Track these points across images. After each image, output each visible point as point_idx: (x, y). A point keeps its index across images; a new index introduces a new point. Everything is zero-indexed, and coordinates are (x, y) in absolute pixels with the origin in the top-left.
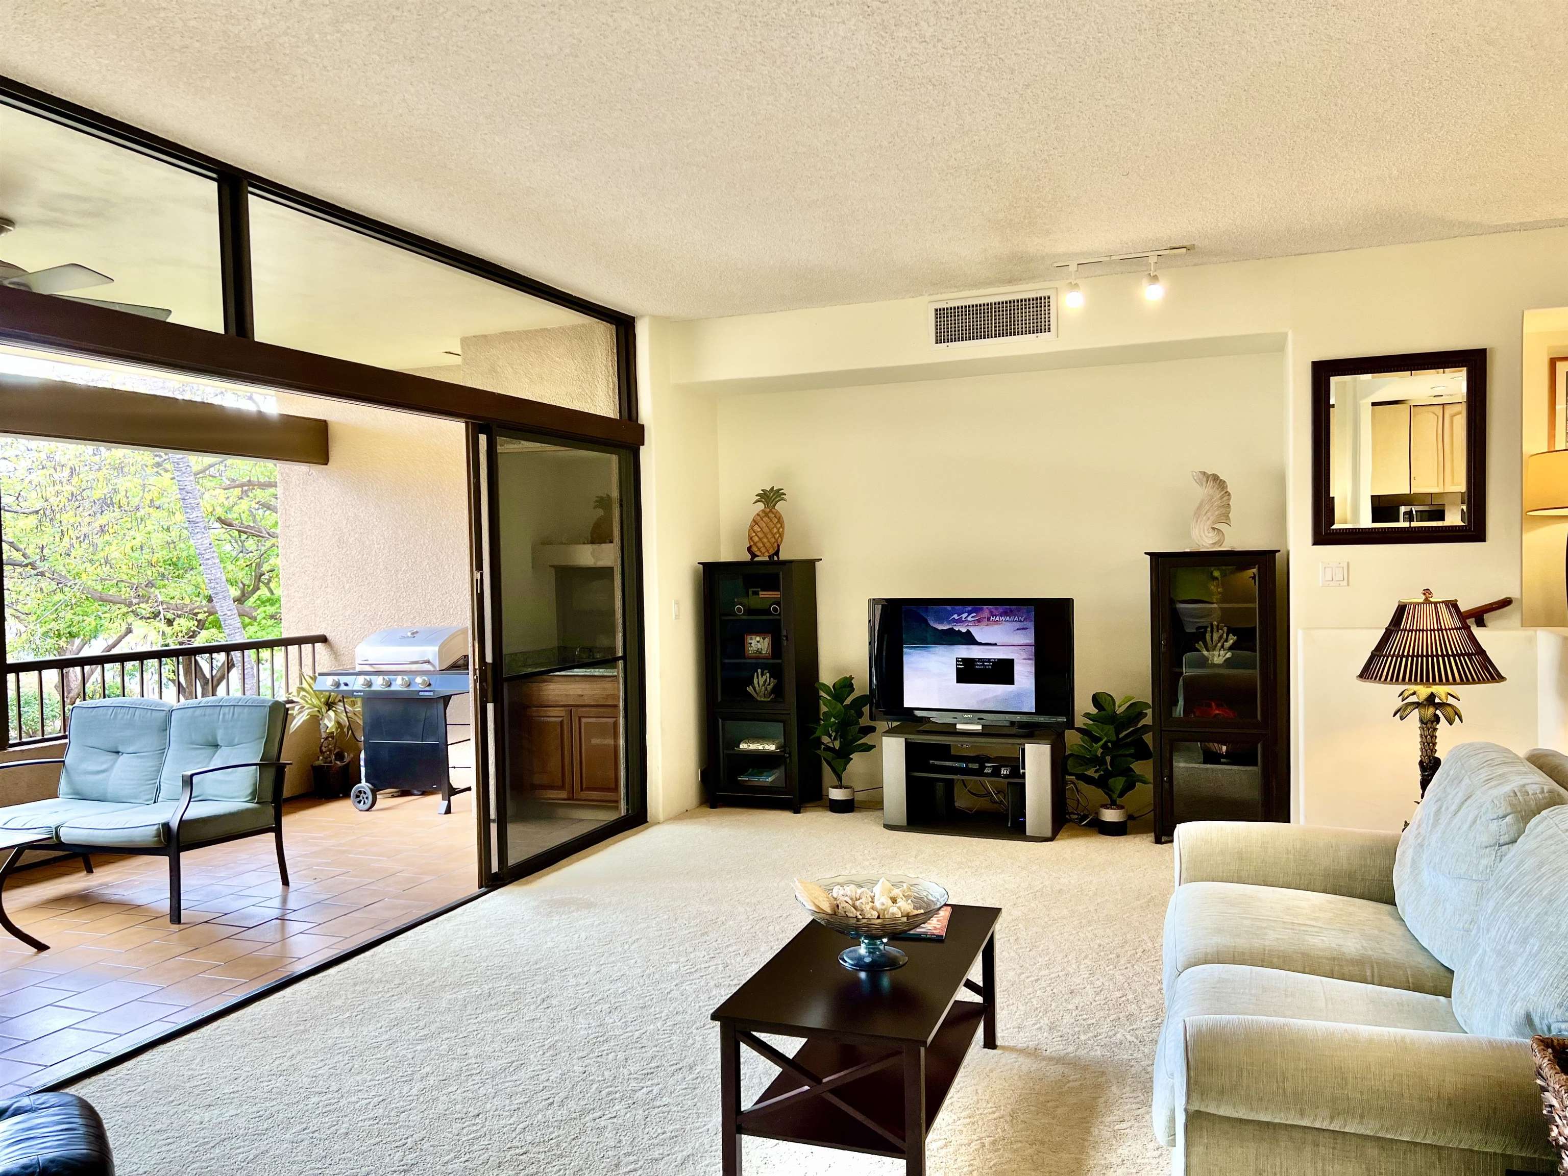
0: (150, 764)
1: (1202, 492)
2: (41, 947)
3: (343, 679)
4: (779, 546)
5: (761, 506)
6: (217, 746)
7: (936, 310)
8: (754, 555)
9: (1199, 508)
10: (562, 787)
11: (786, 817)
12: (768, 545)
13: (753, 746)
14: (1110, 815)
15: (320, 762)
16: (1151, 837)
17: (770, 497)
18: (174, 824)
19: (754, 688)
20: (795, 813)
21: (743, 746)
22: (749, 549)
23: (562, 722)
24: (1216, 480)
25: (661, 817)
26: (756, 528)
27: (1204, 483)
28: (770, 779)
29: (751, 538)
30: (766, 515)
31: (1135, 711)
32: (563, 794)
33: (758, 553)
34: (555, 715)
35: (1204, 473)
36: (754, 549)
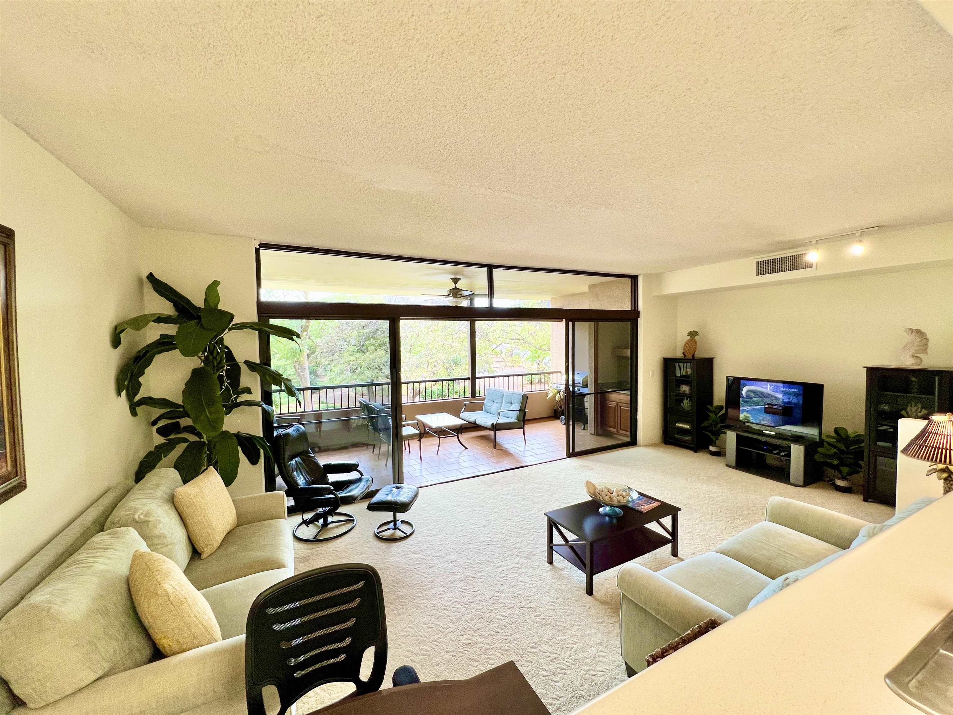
0: (499, 406)
1: (909, 338)
2: (466, 448)
3: (559, 386)
4: (694, 353)
5: (689, 337)
6: (512, 404)
7: (757, 262)
8: (685, 355)
9: (906, 346)
10: (614, 428)
11: (691, 453)
12: (691, 352)
13: (681, 425)
14: (840, 483)
15: (555, 408)
16: (862, 497)
17: (693, 334)
18: (495, 424)
19: (683, 404)
20: (695, 452)
21: (677, 424)
22: (683, 353)
23: (615, 407)
24: (919, 333)
25: (642, 444)
26: (687, 345)
27: (910, 334)
28: (687, 438)
29: (684, 349)
30: (691, 340)
31: (858, 439)
32: (615, 430)
33: (687, 355)
34: (612, 405)
35: (910, 329)
36: (685, 353)
